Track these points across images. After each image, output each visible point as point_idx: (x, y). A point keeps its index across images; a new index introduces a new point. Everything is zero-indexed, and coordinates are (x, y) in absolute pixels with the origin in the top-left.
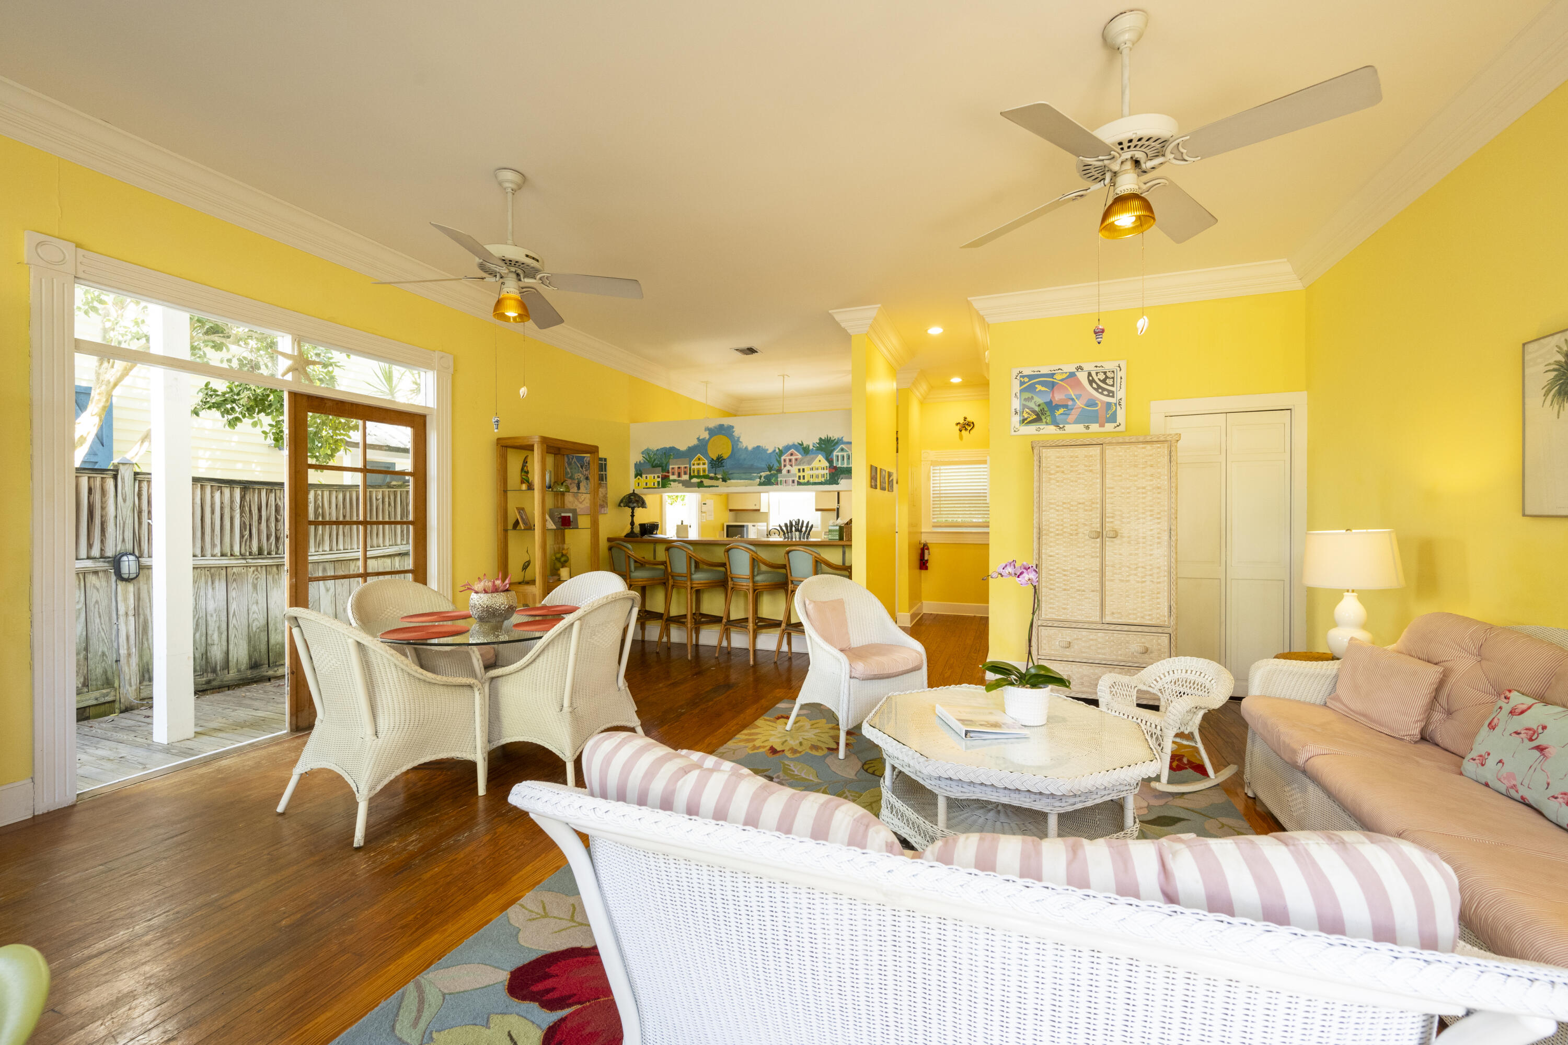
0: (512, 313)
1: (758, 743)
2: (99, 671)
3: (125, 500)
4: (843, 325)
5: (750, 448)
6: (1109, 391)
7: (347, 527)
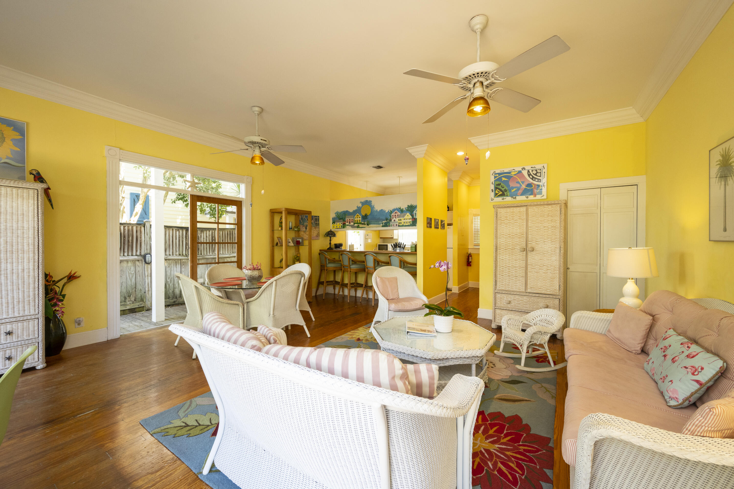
0: (258, 162)
1: (354, 336)
2: (139, 295)
3: (147, 235)
4: (413, 154)
5: (378, 210)
6: (538, 179)
7: (224, 244)
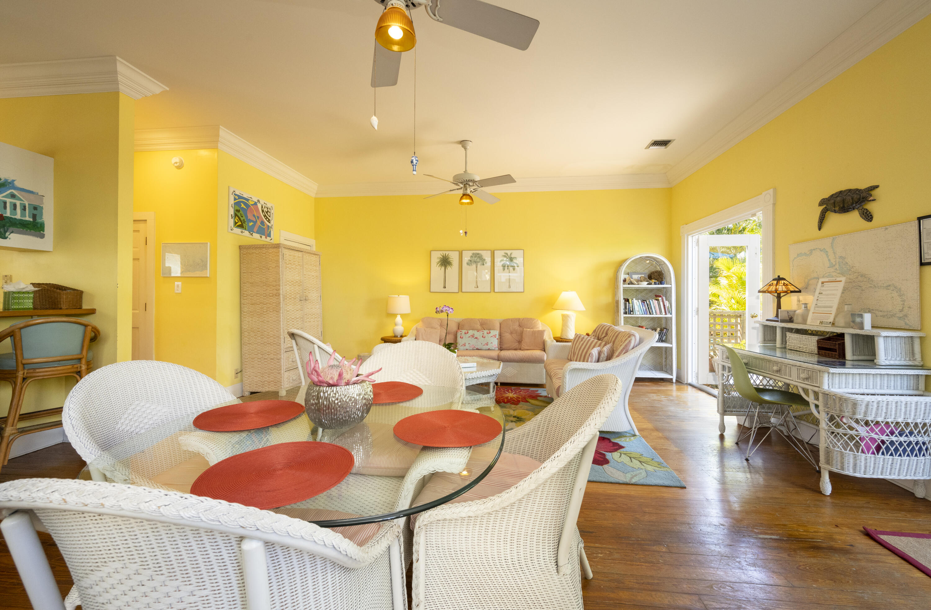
6: (269, 220)
